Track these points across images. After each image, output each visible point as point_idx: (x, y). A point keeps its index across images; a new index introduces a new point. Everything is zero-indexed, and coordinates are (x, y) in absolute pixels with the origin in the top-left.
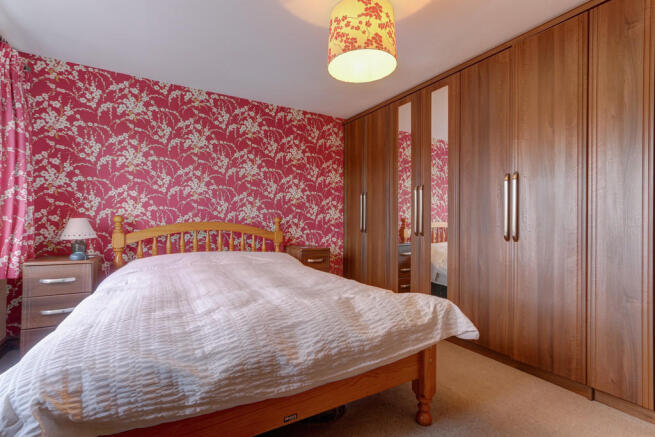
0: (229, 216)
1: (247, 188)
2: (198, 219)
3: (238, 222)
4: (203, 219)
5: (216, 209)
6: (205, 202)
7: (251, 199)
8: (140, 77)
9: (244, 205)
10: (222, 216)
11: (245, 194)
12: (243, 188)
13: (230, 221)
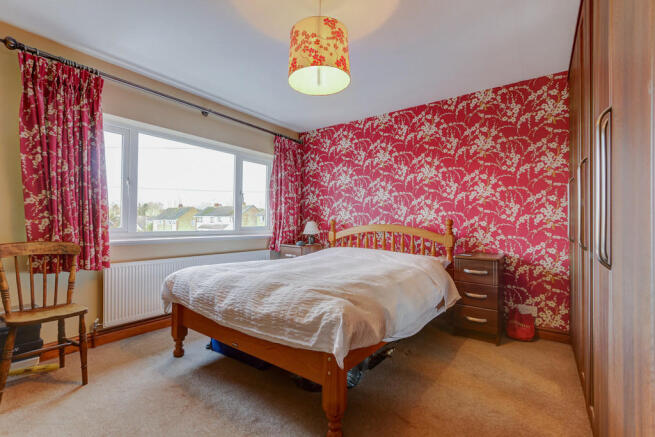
0: (408, 220)
1: (425, 192)
2: (383, 222)
3: (416, 226)
4: (387, 222)
5: (397, 213)
6: (388, 208)
7: (429, 202)
8: (347, 123)
9: (421, 208)
10: (402, 219)
11: (423, 197)
12: (421, 192)
13: (409, 224)
